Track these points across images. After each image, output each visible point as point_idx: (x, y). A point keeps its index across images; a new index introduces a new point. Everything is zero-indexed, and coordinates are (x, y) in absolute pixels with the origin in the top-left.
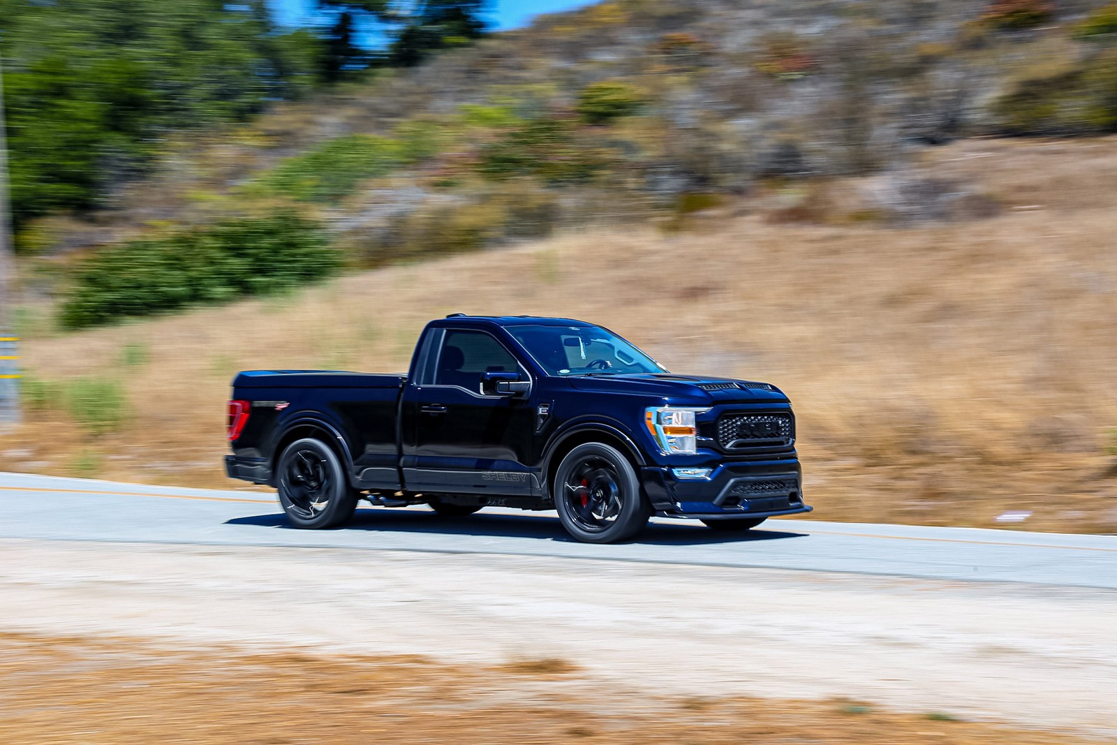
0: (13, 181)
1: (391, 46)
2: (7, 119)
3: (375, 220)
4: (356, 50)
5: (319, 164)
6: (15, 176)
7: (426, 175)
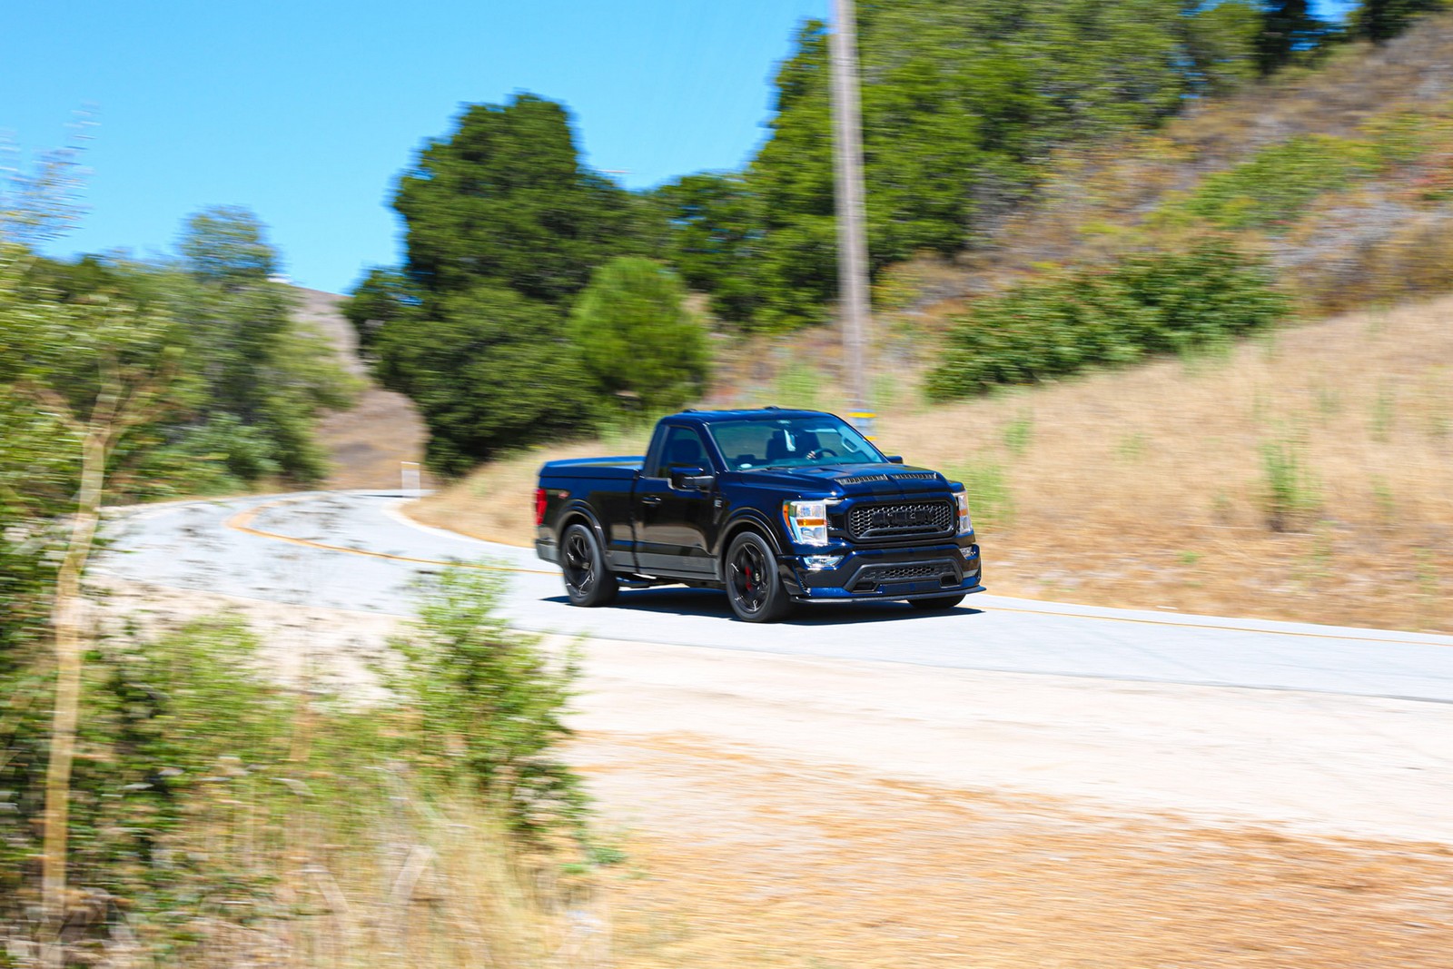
0: (869, 220)
1: (1350, 15)
2: (865, 142)
3: (1335, 251)
4: (1314, 21)
5: (1258, 178)
6: (873, 214)
7: (1414, 186)
